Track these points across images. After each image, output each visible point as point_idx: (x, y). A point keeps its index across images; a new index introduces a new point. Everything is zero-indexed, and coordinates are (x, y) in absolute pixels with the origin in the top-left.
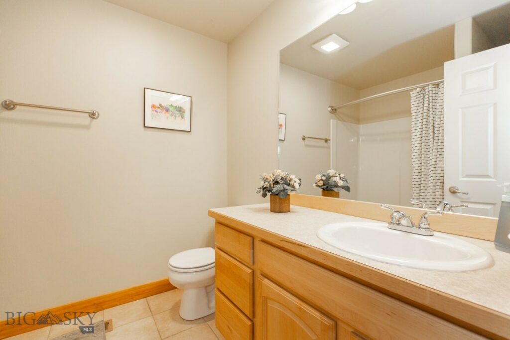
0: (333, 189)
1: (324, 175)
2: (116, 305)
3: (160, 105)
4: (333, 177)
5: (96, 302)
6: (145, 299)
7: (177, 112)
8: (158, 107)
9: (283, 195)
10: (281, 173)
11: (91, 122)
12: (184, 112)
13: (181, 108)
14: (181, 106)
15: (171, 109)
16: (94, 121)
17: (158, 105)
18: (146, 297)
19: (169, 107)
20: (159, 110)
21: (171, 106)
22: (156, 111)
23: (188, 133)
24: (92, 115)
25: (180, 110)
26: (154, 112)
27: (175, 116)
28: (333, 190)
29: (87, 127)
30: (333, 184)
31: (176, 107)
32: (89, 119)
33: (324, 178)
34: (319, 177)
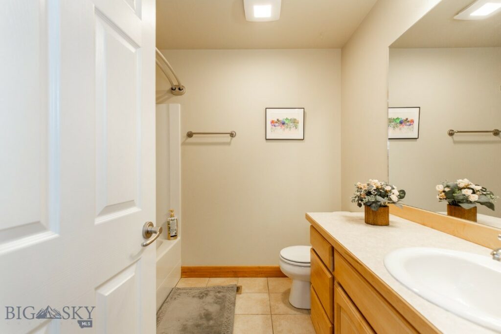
0: (460, 204)
1: (448, 186)
2: (246, 277)
3: (278, 120)
4: (464, 188)
5: (234, 270)
6: (266, 278)
7: (291, 124)
8: (276, 122)
9: (375, 208)
10: (376, 183)
11: (231, 139)
12: (298, 123)
13: (295, 120)
14: (295, 118)
15: (286, 122)
16: (234, 139)
17: (276, 120)
18: (267, 277)
19: (285, 121)
20: (277, 124)
21: (287, 119)
22: (274, 126)
23: (301, 141)
24: (232, 135)
25: (294, 121)
26: (273, 127)
27: (290, 128)
28: (460, 206)
29: (229, 144)
30: (461, 198)
31: (291, 120)
32: (230, 138)
33: (447, 190)
34: (440, 188)
